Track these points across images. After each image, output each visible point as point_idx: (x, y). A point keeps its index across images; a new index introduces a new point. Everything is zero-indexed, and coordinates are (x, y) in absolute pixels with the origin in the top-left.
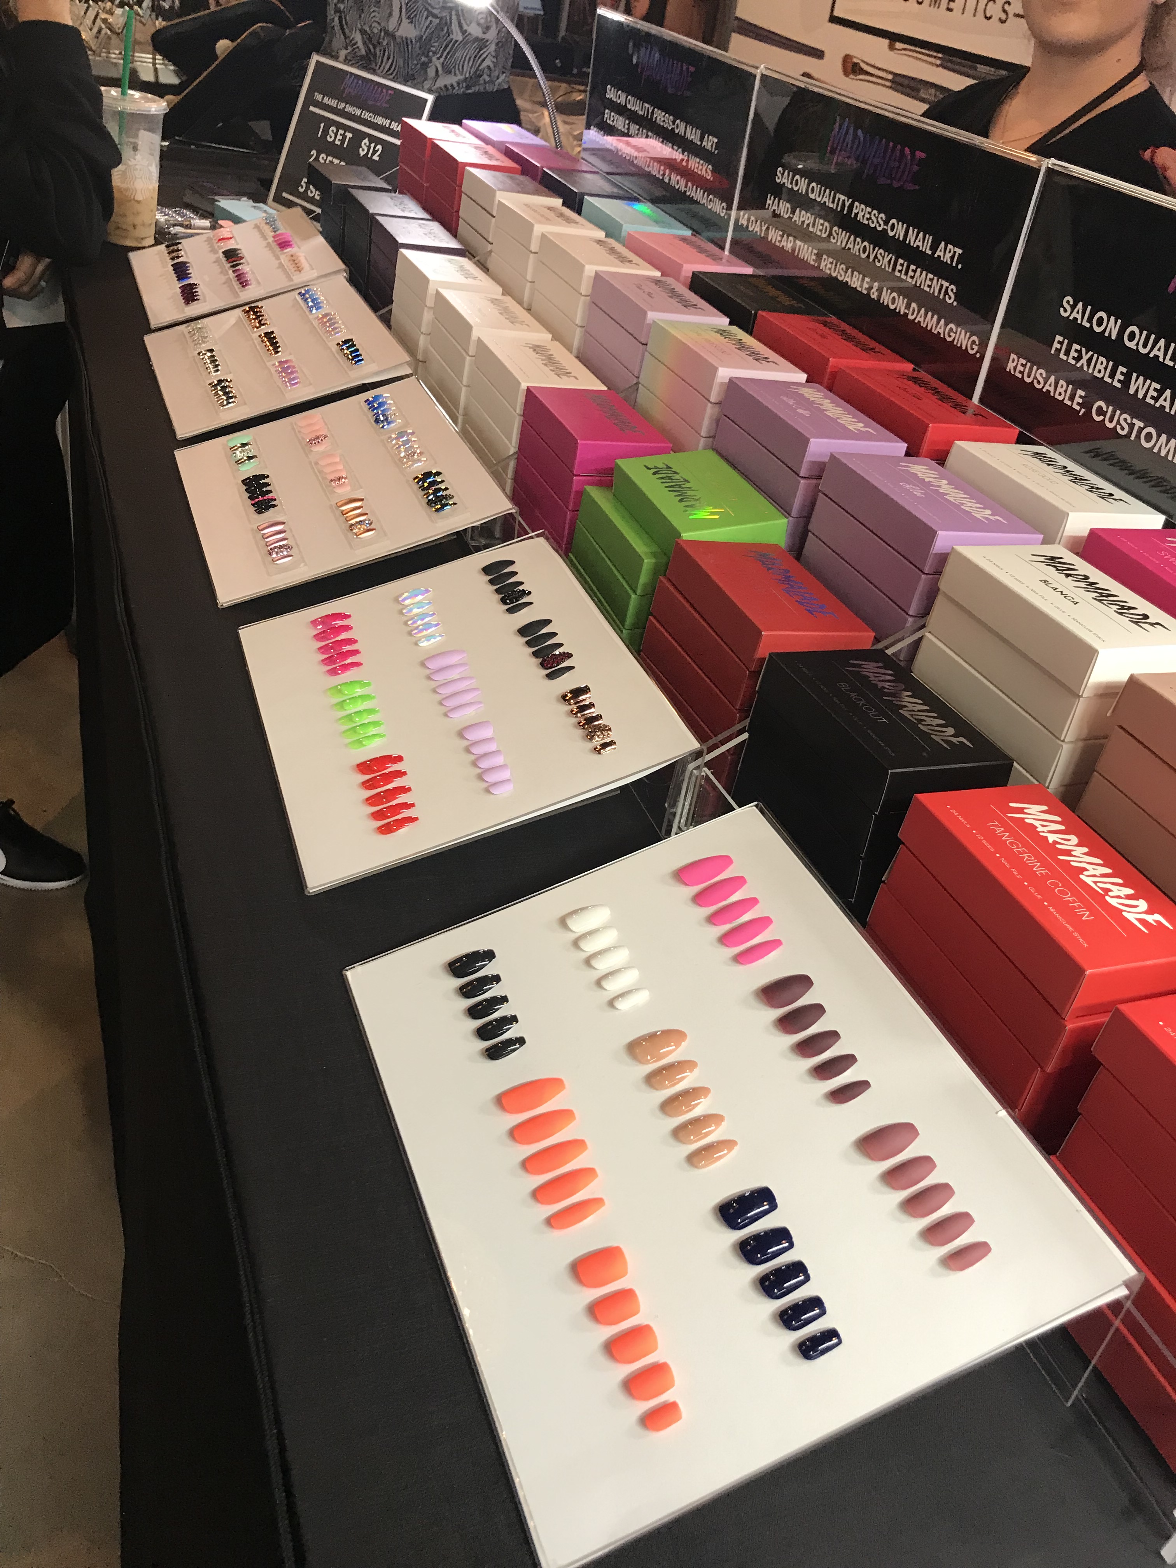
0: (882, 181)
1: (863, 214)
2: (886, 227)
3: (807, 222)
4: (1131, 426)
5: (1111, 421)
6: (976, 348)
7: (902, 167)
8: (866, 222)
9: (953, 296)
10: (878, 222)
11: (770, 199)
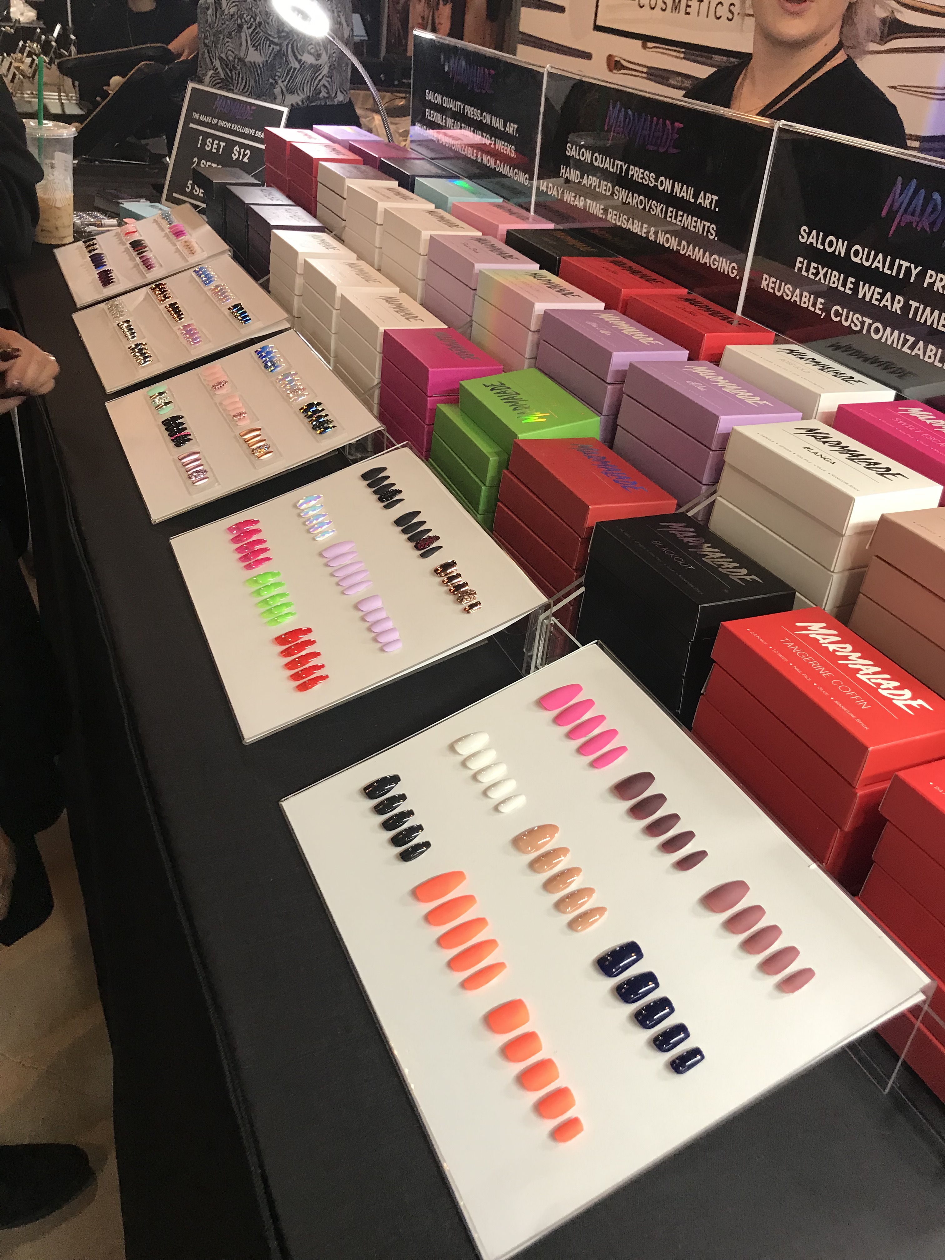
0: (651, 148)
1: (637, 174)
2: (656, 184)
3: (594, 184)
4: (863, 323)
5: (846, 320)
6: (735, 272)
7: (665, 137)
8: (640, 181)
9: (714, 233)
10: (650, 180)
11: (563, 169)
